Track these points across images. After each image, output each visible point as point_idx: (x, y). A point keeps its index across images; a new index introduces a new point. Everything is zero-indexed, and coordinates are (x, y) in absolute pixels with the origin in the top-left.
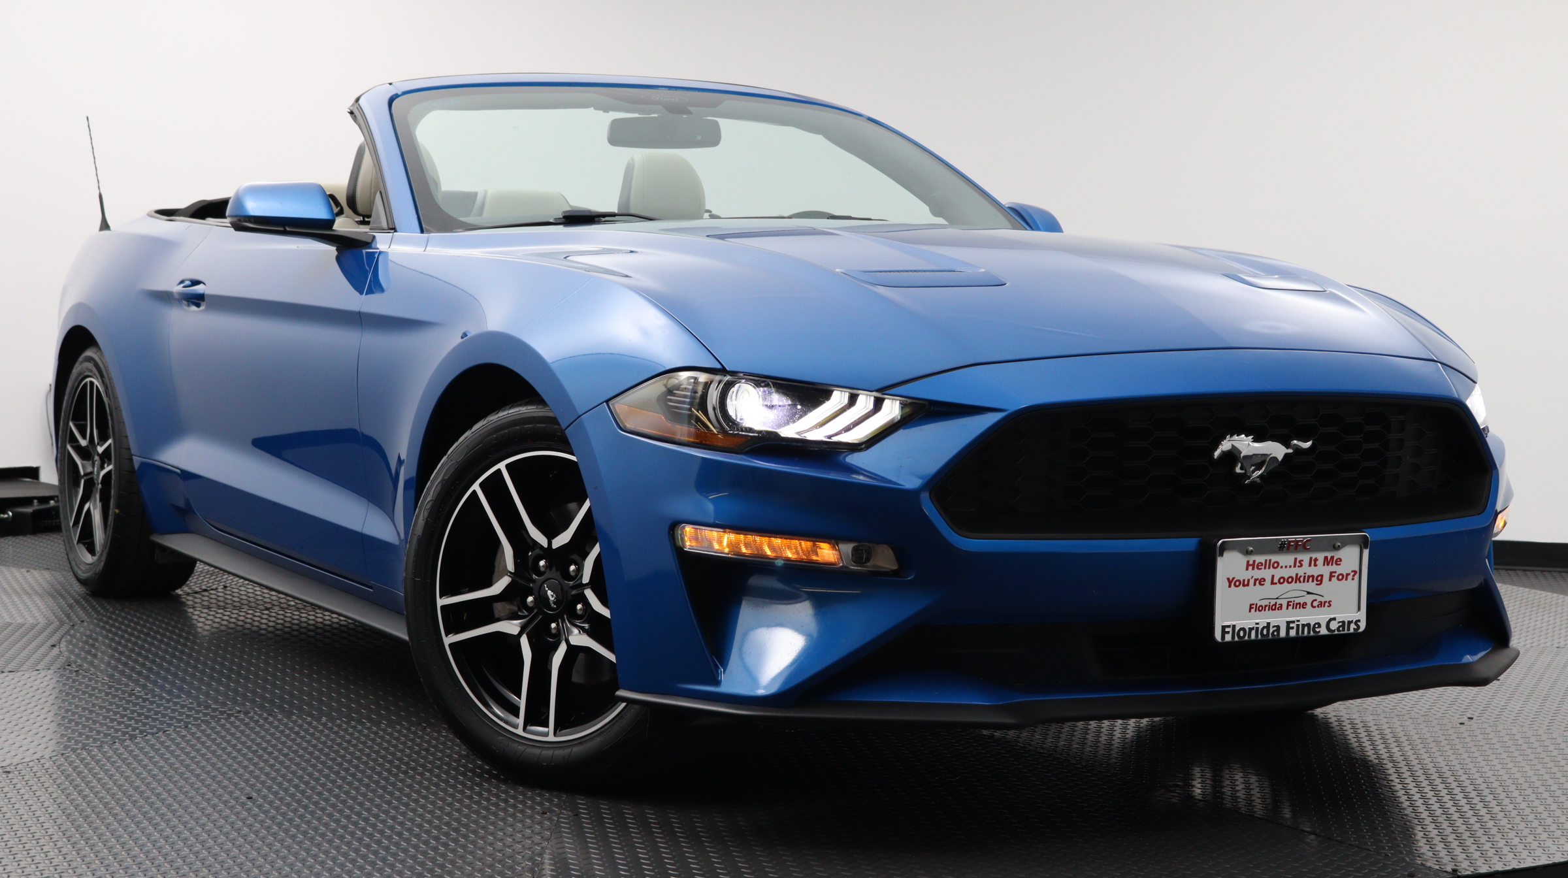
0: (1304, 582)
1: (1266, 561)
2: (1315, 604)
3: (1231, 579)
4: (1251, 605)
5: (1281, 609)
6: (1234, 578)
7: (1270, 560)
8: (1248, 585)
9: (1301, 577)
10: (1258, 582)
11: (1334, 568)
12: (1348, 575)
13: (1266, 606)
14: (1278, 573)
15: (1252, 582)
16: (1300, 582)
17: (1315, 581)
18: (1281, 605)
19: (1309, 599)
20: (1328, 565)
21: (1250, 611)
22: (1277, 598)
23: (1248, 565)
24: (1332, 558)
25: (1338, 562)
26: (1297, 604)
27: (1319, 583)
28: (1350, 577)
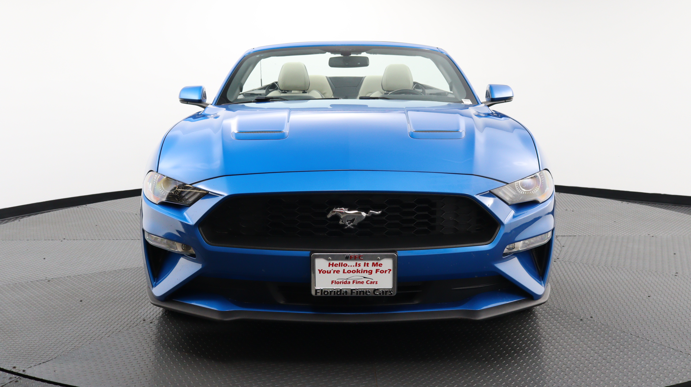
0: (362, 272)
1: (340, 263)
2: (368, 282)
3: (320, 270)
4: (332, 281)
5: (350, 283)
6: (322, 270)
7: (342, 263)
8: (330, 272)
9: (360, 270)
10: (335, 272)
11: (378, 268)
12: (386, 271)
13: (341, 282)
14: (347, 269)
15: (332, 272)
16: (359, 273)
17: (368, 273)
18: (349, 282)
19: (365, 280)
20: (375, 266)
21: (332, 284)
22: (347, 279)
23: (329, 265)
24: (377, 263)
25: (380, 265)
26: (358, 282)
27: (370, 273)
28: (387, 272)
